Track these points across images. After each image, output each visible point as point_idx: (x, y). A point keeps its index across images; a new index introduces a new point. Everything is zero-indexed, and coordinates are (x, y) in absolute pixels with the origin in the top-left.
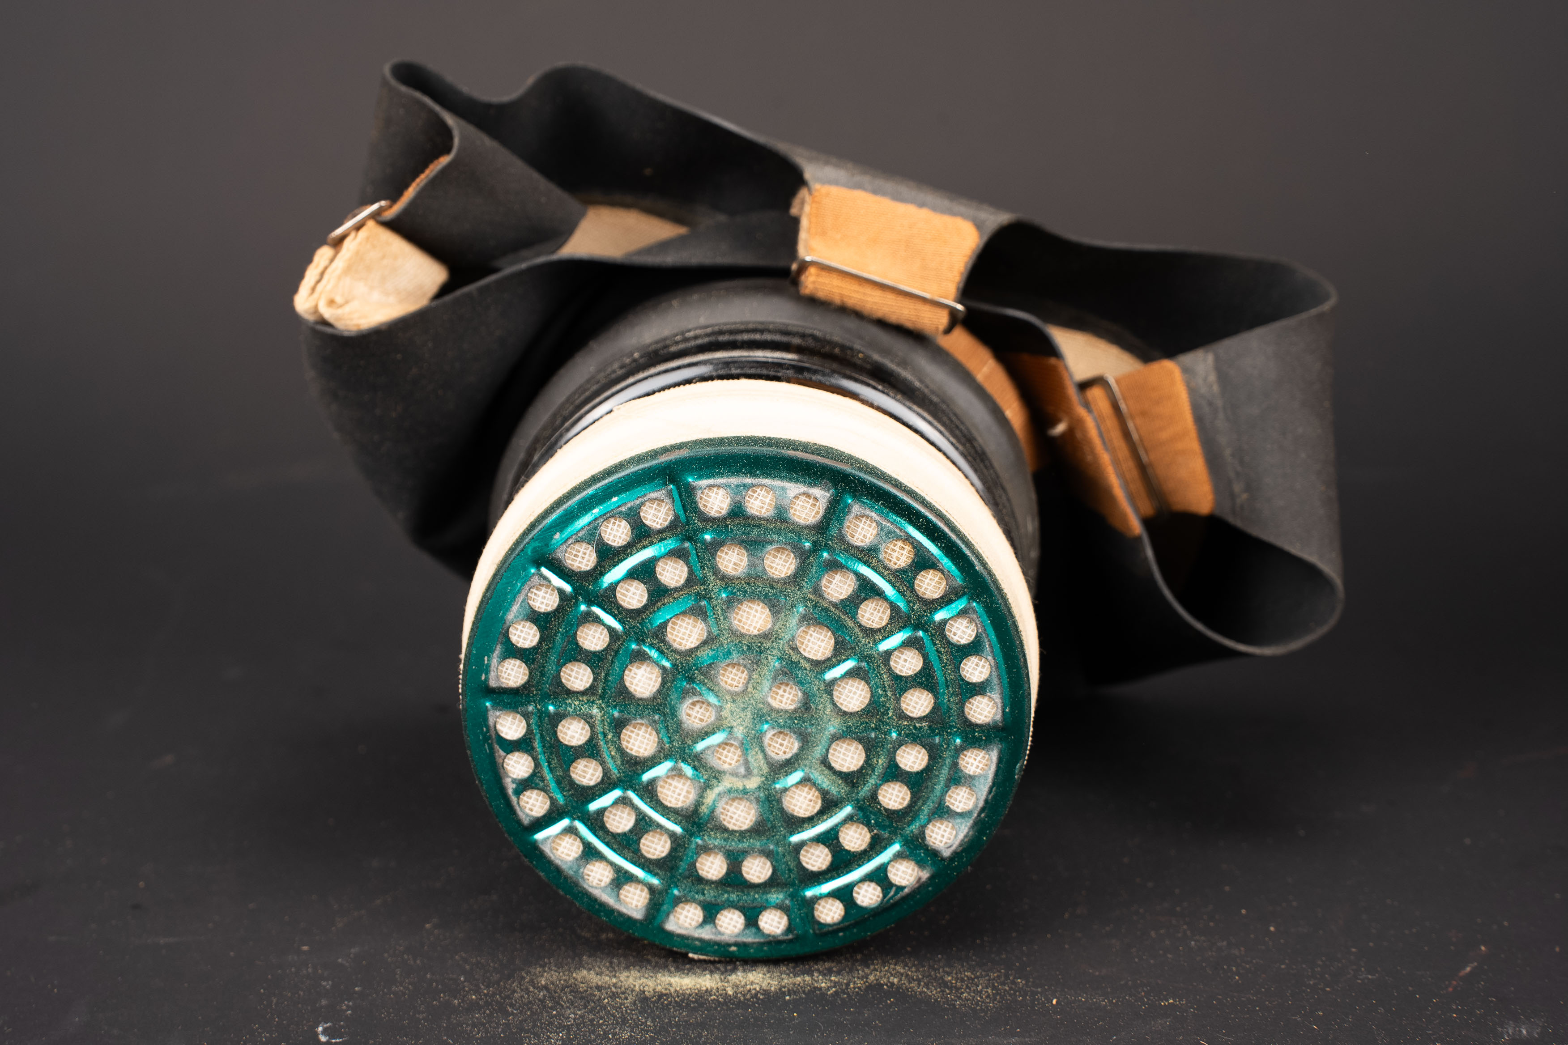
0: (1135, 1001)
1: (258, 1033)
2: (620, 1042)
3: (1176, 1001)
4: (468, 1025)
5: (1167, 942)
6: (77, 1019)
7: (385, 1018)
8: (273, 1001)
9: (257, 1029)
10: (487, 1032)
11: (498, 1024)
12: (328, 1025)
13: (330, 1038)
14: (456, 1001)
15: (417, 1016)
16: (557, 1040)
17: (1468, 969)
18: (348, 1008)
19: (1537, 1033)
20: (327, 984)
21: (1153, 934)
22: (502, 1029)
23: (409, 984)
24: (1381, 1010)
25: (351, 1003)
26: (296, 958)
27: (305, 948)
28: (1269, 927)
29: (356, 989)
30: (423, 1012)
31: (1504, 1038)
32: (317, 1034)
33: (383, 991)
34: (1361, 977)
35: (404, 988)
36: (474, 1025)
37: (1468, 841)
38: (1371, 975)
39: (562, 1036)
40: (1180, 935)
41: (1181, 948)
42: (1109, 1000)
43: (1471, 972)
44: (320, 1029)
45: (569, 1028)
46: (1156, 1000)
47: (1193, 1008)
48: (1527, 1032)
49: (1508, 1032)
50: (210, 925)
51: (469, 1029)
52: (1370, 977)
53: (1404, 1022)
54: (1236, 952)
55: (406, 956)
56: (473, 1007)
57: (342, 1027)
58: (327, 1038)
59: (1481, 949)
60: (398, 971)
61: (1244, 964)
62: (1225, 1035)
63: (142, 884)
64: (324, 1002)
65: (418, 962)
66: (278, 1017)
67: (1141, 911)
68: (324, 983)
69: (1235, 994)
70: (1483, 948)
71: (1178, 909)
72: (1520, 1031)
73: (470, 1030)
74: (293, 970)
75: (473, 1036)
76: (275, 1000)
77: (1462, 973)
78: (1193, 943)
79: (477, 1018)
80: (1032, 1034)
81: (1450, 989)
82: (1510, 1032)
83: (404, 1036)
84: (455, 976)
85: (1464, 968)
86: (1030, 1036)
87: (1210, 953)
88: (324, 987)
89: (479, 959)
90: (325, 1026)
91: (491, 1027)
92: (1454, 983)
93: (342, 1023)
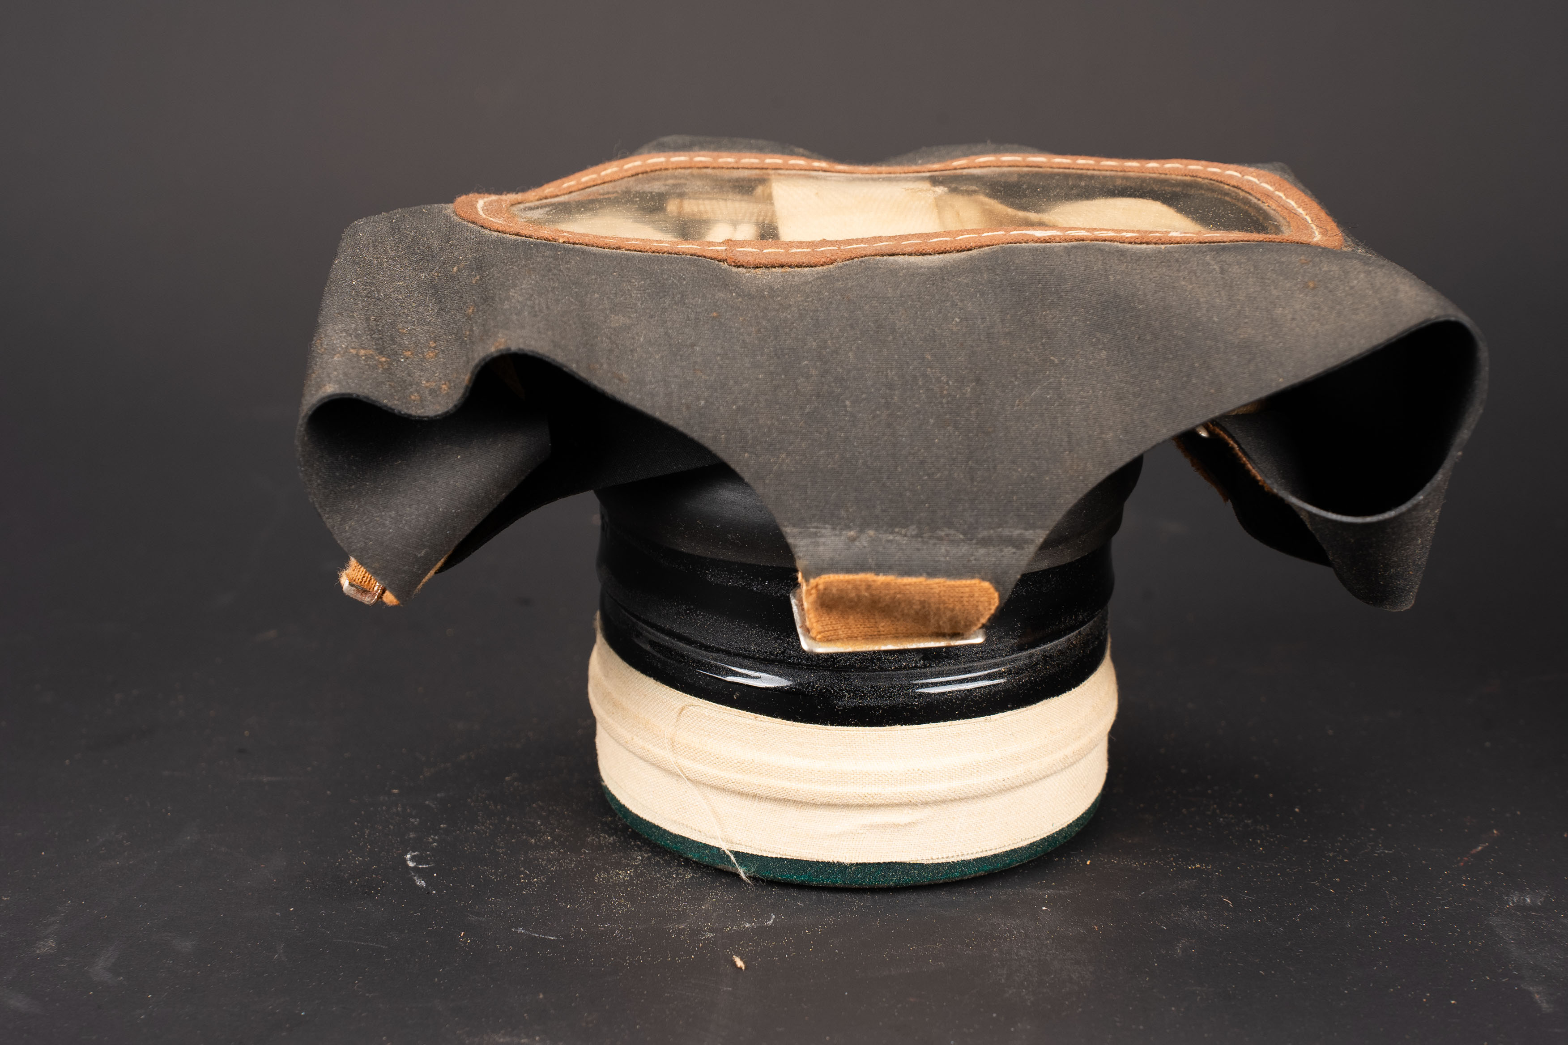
0: (1164, 865)
1: (352, 856)
2: (683, 881)
3: (1202, 866)
4: (543, 860)
5: (1197, 818)
6: (189, 838)
7: (467, 850)
8: (365, 832)
9: (351, 853)
10: (561, 866)
11: (571, 861)
12: (416, 853)
13: (417, 864)
14: (533, 840)
15: (497, 850)
16: (625, 876)
17: (1480, 848)
18: (434, 840)
19: (1541, 902)
20: (416, 821)
21: (1184, 811)
22: (575, 864)
23: (490, 825)
24: (1395, 878)
25: (436, 837)
26: (386, 798)
27: (396, 791)
28: (1295, 808)
29: (442, 826)
30: (502, 848)
31: (1509, 905)
32: (405, 861)
33: (466, 829)
34: (1379, 852)
35: (486, 827)
36: (549, 861)
37: (1488, 744)
38: (1387, 850)
39: (630, 873)
40: (1209, 813)
41: (1210, 823)
42: (1140, 864)
43: (1482, 850)
44: (408, 856)
45: (636, 867)
46: (1184, 865)
47: (1218, 872)
48: (1531, 900)
49: (1513, 900)
50: (309, 769)
51: (544, 863)
52: (1386, 852)
53: (1416, 889)
54: (1262, 828)
55: (487, 802)
56: (547, 846)
57: (429, 856)
58: (415, 864)
59: (1493, 833)
60: (480, 813)
61: (1268, 838)
62: (1246, 894)
63: (247, 733)
64: (412, 835)
65: (499, 807)
66: (370, 845)
67: (1174, 792)
68: (412, 820)
69: (1259, 862)
70: (1495, 832)
71: (1209, 791)
72: (1525, 900)
73: (546, 864)
74: (384, 808)
75: (548, 869)
76: (367, 832)
77: (1474, 851)
78: (1221, 819)
79: (551, 855)
80: (1067, 887)
81: (1462, 864)
82: (1515, 900)
83: (485, 866)
84: (532, 820)
85: (1476, 847)
86: (1064, 889)
87: (1237, 829)
88: (413, 823)
89: (554, 807)
90: (413, 854)
91: (565, 862)
92: (1466, 859)
93: (428, 853)
